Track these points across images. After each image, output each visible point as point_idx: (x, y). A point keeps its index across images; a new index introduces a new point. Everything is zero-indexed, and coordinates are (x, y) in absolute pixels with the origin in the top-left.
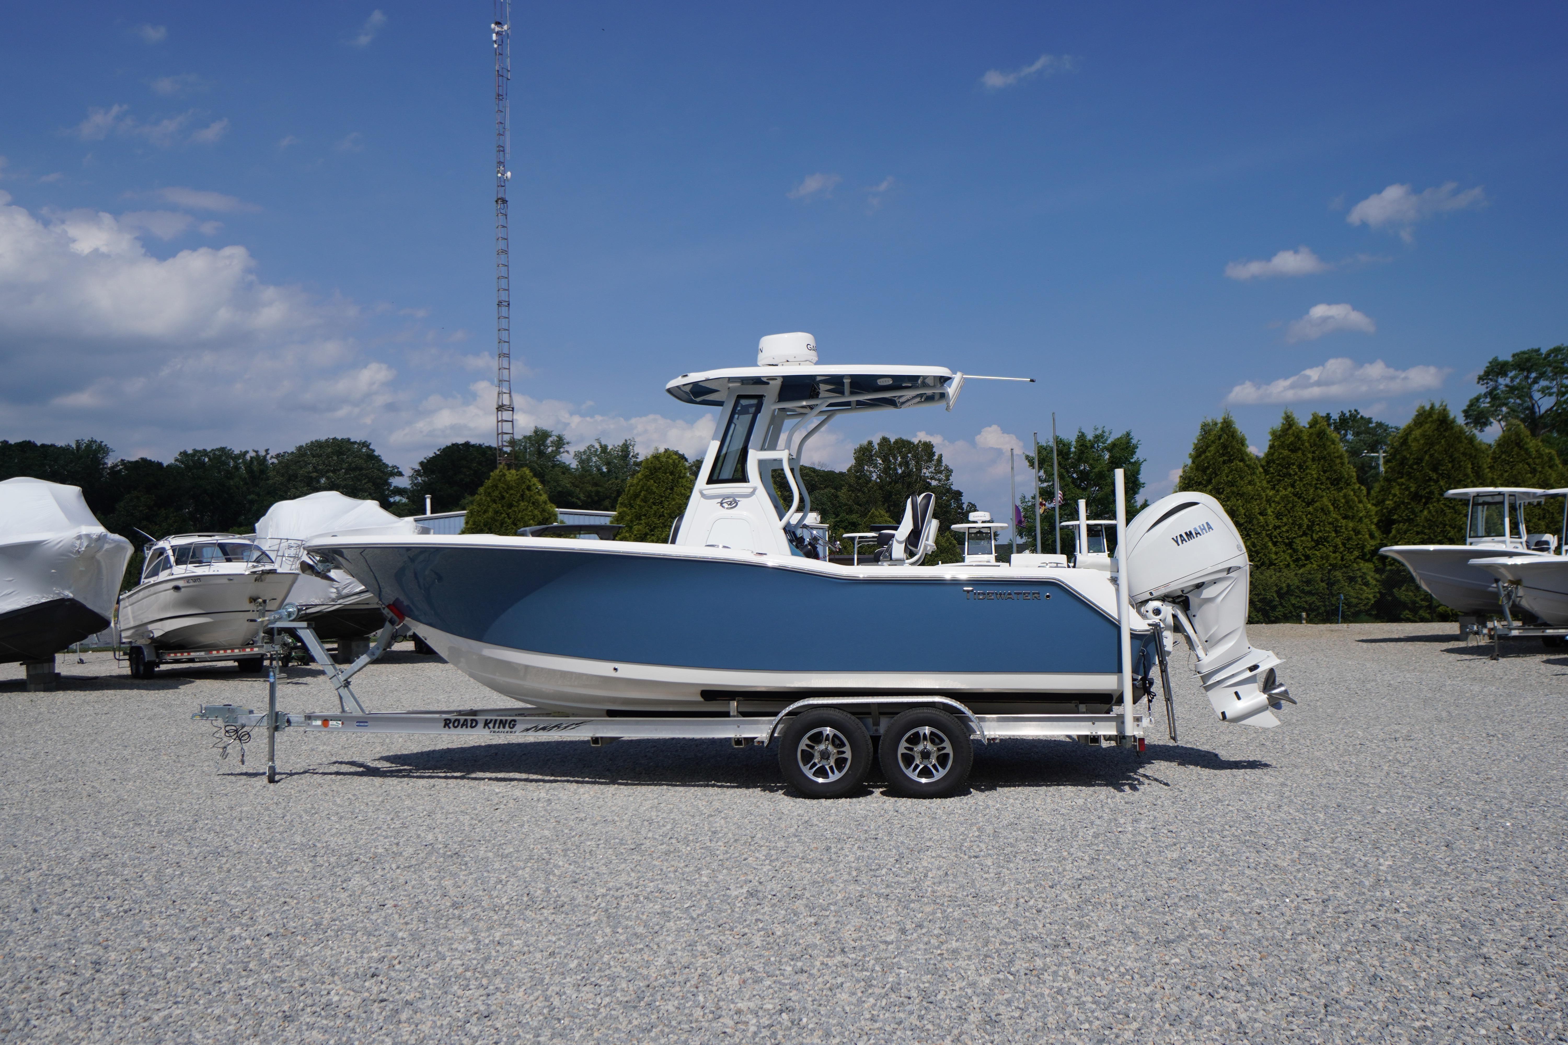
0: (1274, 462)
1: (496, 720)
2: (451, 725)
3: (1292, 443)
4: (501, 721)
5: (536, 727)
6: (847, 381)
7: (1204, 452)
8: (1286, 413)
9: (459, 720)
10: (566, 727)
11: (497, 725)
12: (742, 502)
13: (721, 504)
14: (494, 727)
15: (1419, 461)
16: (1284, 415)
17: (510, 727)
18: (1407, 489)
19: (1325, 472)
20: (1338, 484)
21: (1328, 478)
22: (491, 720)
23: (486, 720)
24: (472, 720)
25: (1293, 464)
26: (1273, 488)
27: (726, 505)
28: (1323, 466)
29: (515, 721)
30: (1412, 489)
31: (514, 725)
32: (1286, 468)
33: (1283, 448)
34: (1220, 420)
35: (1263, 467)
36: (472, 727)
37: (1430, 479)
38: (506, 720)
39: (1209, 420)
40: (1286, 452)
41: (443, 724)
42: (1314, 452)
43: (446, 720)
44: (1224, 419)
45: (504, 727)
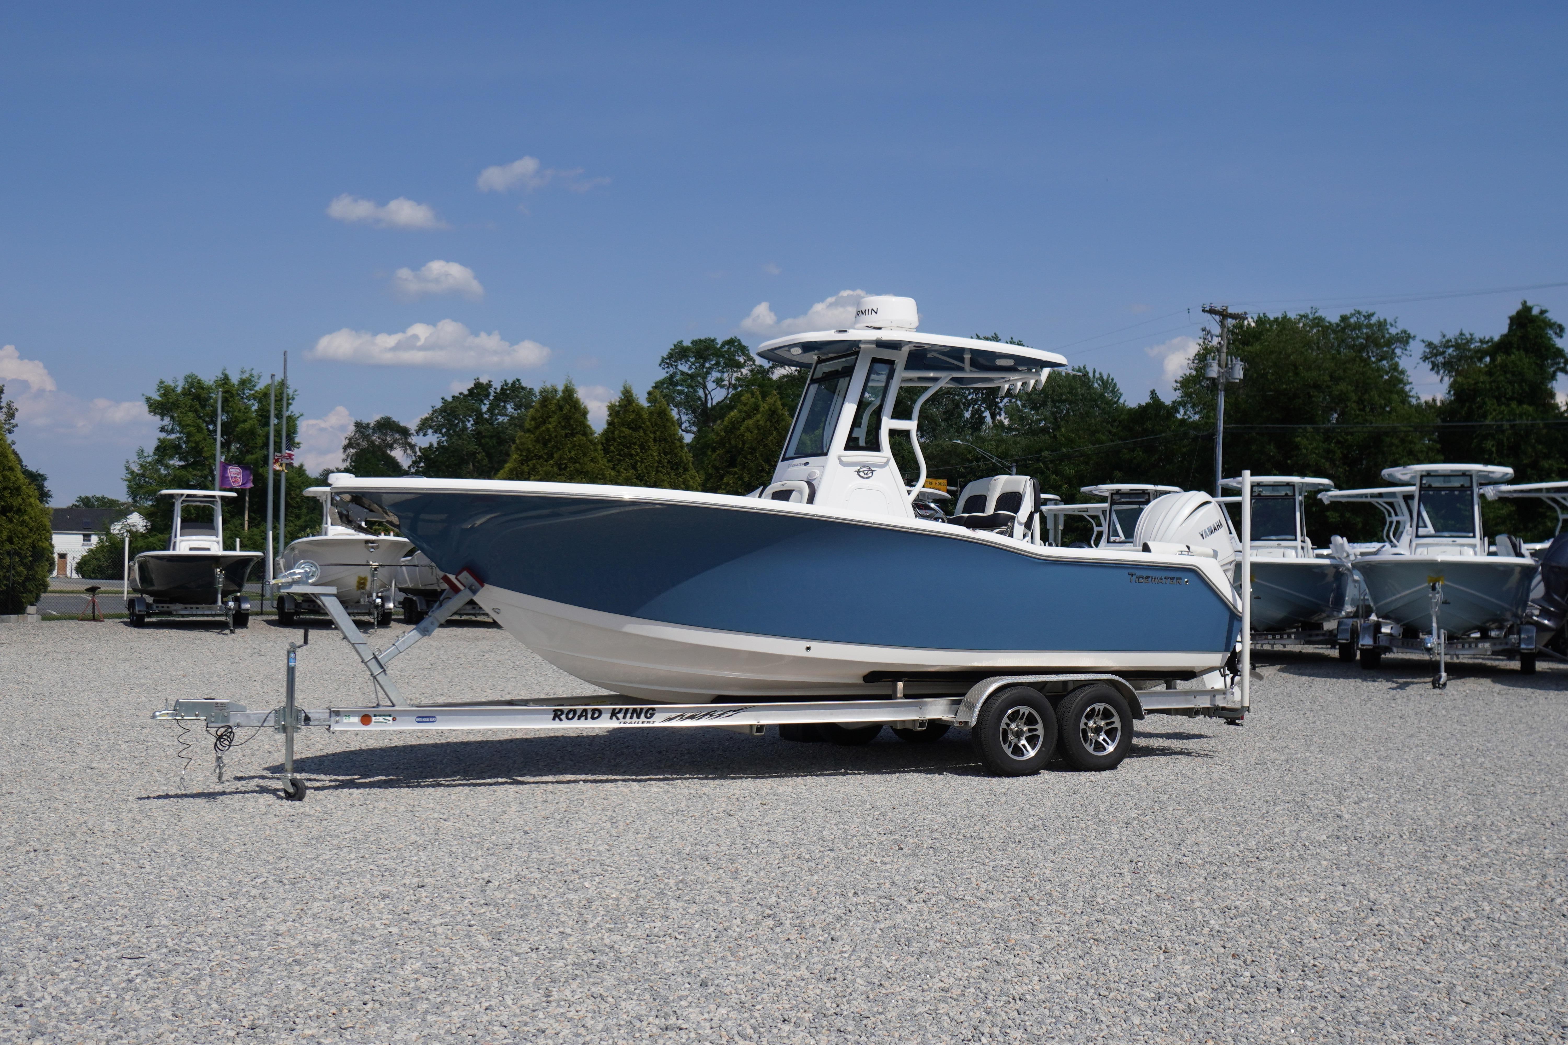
0: (614, 440)
1: (627, 710)
2: (563, 717)
3: (633, 421)
4: (634, 710)
5: (682, 716)
6: (967, 357)
7: (544, 422)
8: (625, 388)
9: (575, 711)
10: (720, 715)
11: (629, 715)
12: (878, 472)
13: (858, 472)
14: (624, 718)
15: (753, 450)
16: (622, 389)
17: (646, 717)
18: (741, 478)
19: (666, 454)
20: (677, 468)
21: (669, 462)
22: (621, 710)
23: (614, 710)
24: (594, 711)
25: (635, 444)
26: (613, 469)
27: (861, 474)
28: (664, 449)
29: (653, 709)
30: (746, 479)
31: (652, 715)
32: (627, 448)
33: (623, 425)
34: (560, 388)
35: (602, 444)
36: (593, 718)
37: (763, 470)
38: (642, 709)
39: (548, 386)
40: (627, 431)
41: (552, 716)
42: (655, 433)
43: (555, 711)
44: (566, 387)
45: (638, 717)
